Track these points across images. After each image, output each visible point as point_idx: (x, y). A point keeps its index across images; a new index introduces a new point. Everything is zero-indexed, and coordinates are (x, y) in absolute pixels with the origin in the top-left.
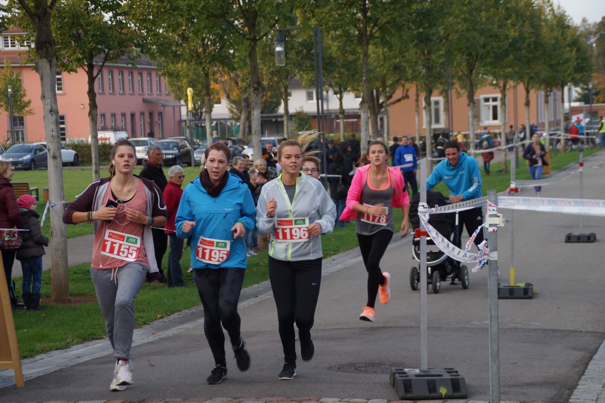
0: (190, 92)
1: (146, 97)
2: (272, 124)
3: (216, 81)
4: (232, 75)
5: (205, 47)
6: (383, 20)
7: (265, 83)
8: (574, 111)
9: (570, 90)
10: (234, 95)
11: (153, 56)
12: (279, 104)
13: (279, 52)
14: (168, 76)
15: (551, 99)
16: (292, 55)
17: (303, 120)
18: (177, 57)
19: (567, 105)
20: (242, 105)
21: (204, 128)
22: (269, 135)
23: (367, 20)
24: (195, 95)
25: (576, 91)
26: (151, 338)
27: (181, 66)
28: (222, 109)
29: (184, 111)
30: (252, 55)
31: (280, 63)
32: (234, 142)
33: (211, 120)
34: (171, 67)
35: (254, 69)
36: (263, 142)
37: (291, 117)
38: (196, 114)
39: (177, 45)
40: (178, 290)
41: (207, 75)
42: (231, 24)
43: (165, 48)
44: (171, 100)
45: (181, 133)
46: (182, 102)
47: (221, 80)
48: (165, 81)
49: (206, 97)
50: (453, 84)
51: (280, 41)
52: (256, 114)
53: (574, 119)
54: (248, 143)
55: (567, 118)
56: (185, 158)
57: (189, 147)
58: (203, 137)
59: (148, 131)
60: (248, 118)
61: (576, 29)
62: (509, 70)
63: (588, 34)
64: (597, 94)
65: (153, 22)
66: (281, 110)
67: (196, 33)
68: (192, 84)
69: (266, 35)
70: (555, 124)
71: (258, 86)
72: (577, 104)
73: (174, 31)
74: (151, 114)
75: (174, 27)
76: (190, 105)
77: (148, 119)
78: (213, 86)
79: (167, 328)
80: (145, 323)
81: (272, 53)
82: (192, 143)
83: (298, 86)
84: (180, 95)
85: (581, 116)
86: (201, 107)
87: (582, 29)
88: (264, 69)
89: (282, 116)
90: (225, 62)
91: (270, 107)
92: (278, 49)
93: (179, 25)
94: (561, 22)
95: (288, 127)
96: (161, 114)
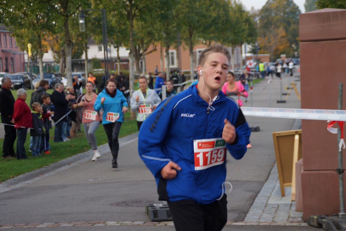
0: (29, 46)
1: (3, 48)
2: (78, 65)
3: (45, 40)
4: (55, 36)
5: (38, 20)
6: (141, 6)
7: (74, 41)
8: (248, 58)
9: (245, 47)
10: (56, 48)
11: (6, 25)
12: (82, 53)
13: (82, 24)
14: (16, 37)
15: (235, 51)
16: (89, 25)
17: (96, 63)
18: (21, 26)
19: (244, 55)
20: (61, 54)
21: (38, 67)
22: (77, 71)
23: (132, 6)
24: (33, 48)
25: (249, 47)
26: (7, 189)
27: (24, 31)
28: (49, 56)
29: (26, 57)
30: (66, 25)
31: (82, 30)
32: (56, 75)
33: (42, 63)
34: (18, 32)
35: (67, 33)
36: (73, 75)
37: (89, 61)
38: (34, 59)
39: (21, 18)
40: (23, 161)
41: (39, 36)
42: (53, 7)
43: (14, 20)
44: (18, 51)
45: (24, 70)
46: (25, 52)
47: (48, 39)
48: (15, 39)
49: (39, 49)
50: (181, 43)
51: (82, 17)
52: (69, 59)
53: (248, 63)
54: (64, 76)
55: (244, 63)
56: (27, 84)
57: (29, 78)
58: (38, 72)
59: (5, 68)
60: (64, 61)
61: (248, 13)
62: (212, 35)
63: (255, 15)
64: (260, 49)
65: (6, 5)
66: (84, 57)
67: (32, 12)
68: (31, 41)
69: (74, 13)
70: (237, 66)
71: (69, 43)
72: (249, 55)
73: (19, 10)
74: (6, 59)
75: (20, 8)
76: (30, 54)
77: (4, 62)
78: (43, 43)
79: (16, 183)
80: (3, 181)
81: (78, 24)
82: (31, 76)
83: (93, 43)
84: (24, 48)
85: (252, 61)
86: (36, 55)
87: (251, 13)
88: (73, 33)
89: (84, 61)
90: (51, 29)
91: (77, 55)
92: (81, 21)
93: (22, 7)
94: (240, 9)
95: (88, 67)
96: (12, 59)
